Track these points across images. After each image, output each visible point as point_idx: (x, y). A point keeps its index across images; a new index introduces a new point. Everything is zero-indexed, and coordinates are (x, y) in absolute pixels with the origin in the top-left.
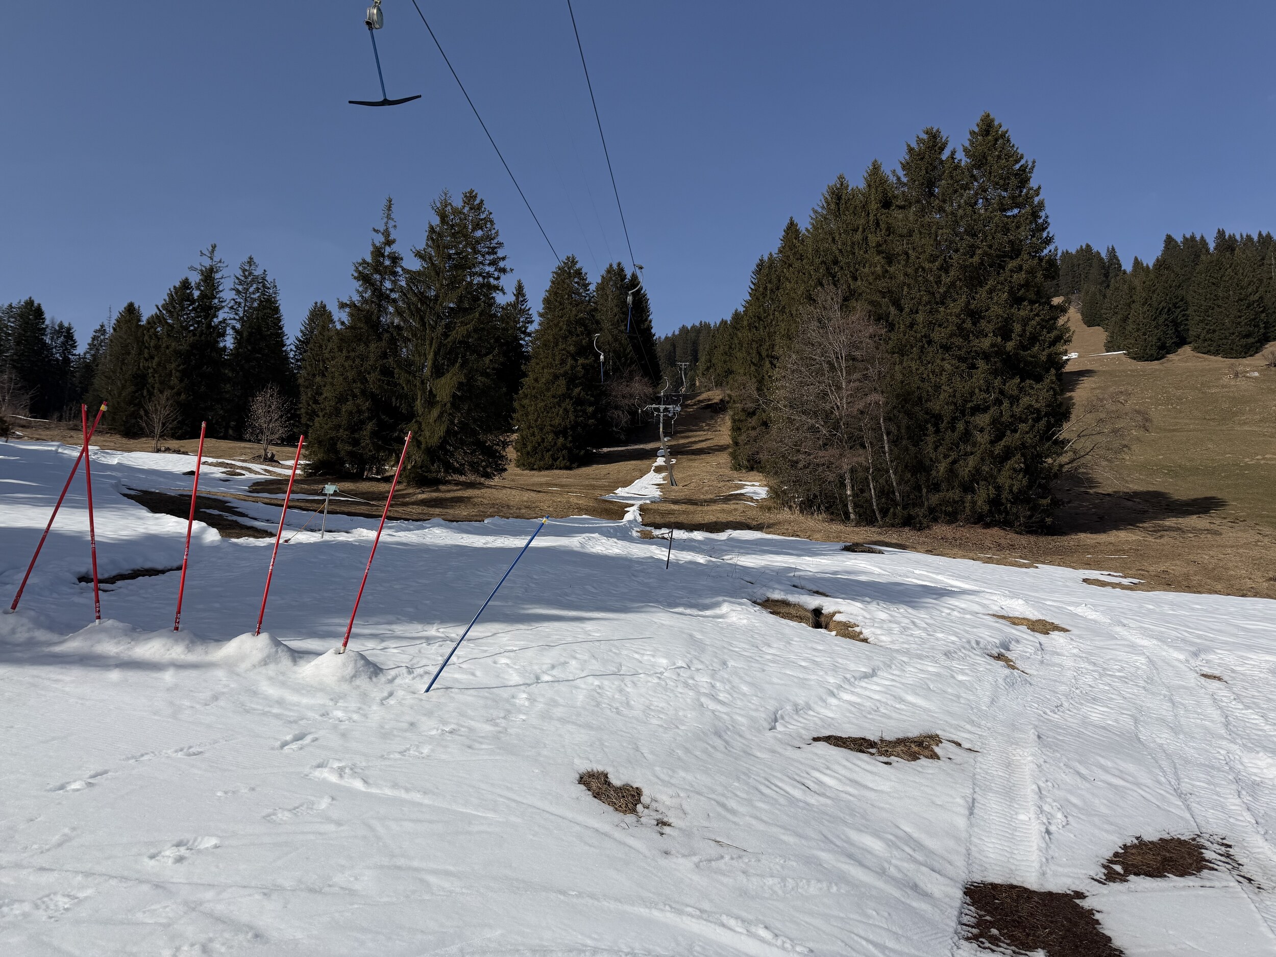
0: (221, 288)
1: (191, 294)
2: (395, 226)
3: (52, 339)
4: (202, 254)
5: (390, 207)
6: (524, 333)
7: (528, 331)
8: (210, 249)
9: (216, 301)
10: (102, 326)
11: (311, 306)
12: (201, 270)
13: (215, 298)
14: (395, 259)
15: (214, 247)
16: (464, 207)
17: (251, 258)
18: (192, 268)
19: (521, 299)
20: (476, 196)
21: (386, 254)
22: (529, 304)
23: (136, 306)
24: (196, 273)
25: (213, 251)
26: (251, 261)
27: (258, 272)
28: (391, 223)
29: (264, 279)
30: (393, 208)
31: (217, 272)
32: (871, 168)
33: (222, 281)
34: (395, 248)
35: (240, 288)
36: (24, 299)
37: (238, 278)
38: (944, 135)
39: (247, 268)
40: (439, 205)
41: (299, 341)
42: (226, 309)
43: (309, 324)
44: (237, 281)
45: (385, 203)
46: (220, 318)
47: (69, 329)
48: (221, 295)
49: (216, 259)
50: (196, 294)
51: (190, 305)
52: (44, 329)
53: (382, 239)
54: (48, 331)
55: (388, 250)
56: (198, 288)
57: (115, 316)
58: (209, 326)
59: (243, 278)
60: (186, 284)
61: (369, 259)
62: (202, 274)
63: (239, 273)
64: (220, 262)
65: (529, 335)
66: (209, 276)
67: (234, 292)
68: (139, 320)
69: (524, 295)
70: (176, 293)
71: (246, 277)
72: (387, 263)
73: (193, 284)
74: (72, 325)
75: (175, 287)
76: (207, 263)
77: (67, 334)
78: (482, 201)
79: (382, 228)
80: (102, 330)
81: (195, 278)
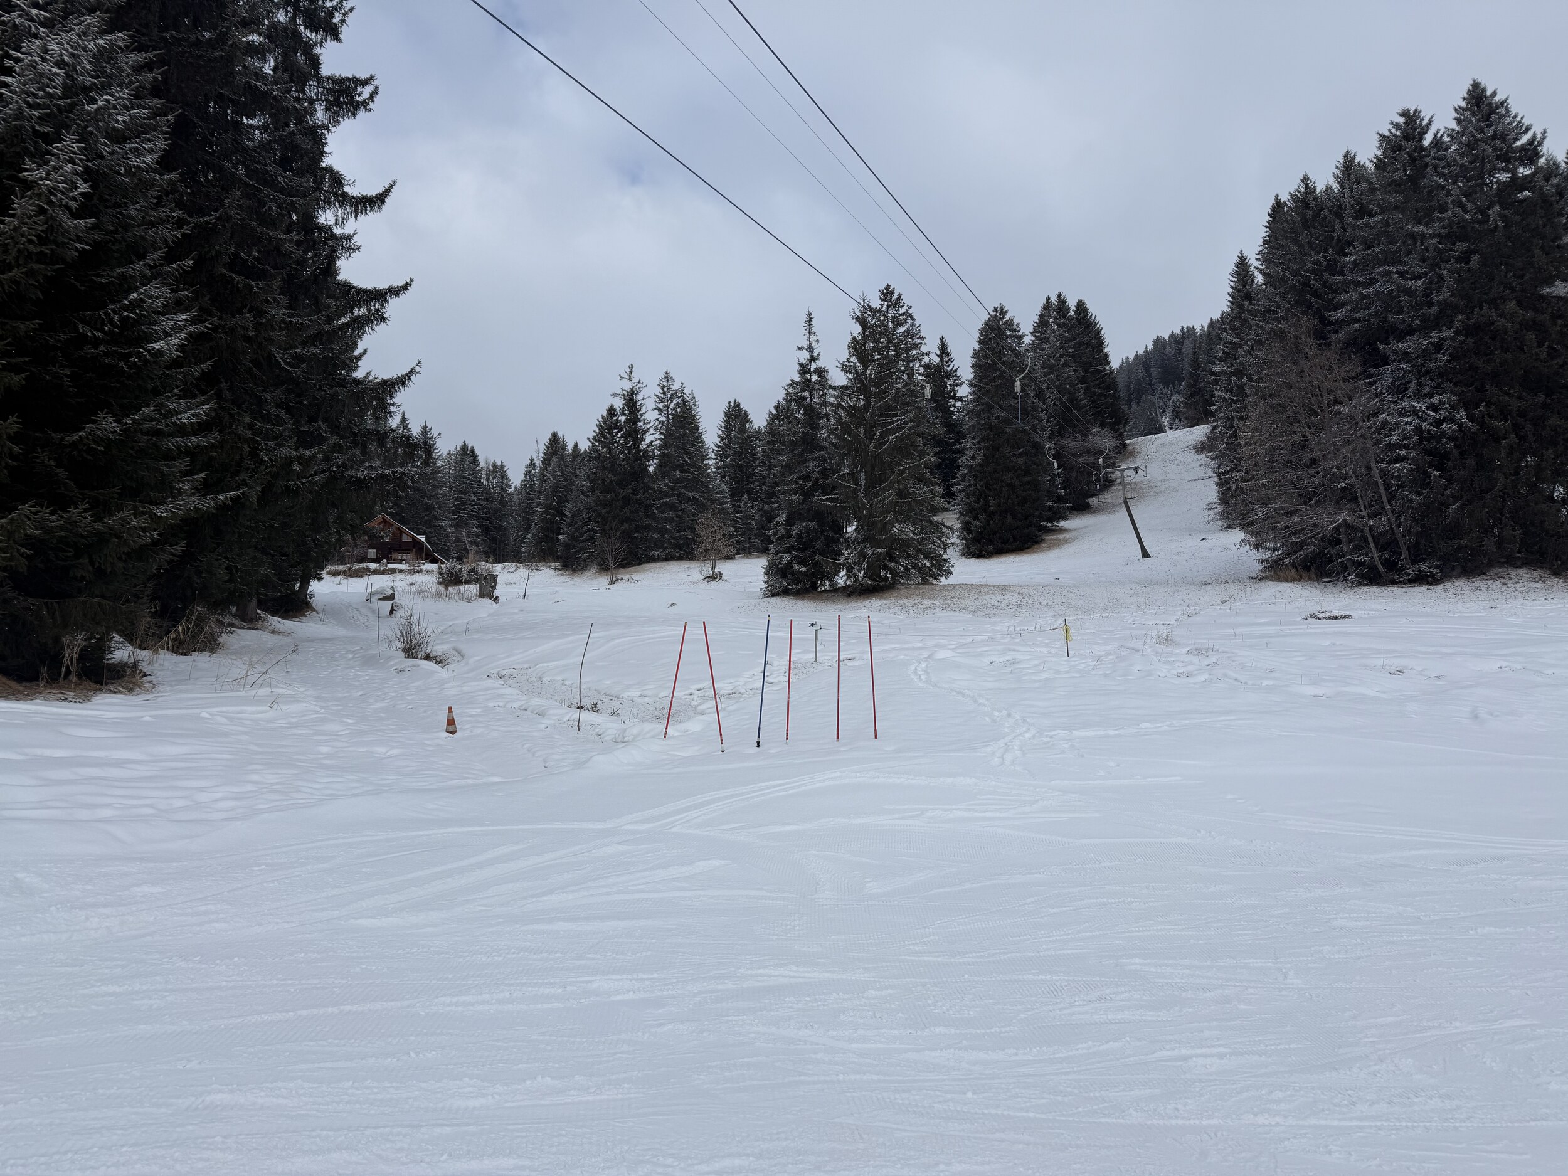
0: (643, 410)
1: (618, 421)
2: (817, 340)
3: (488, 480)
4: (622, 378)
5: (810, 321)
6: (954, 397)
7: (958, 395)
8: (628, 370)
9: (641, 424)
10: (532, 460)
11: (724, 407)
12: (624, 395)
13: (640, 421)
14: (820, 372)
15: (631, 368)
16: (882, 305)
17: (667, 373)
18: (614, 395)
19: (946, 359)
20: (892, 293)
21: (812, 369)
22: (955, 364)
23: (560, 435)
24: (619, 398)
25: (631, 372)
26: (667, 377)
27: (675, 387)
28: (813, 338)
29: (682, 392)
30: (814, 322)
31: (638, 393)
32: (1342, 161)
33: (643, 402)
34: (820, 363)
35: (661, 406)
36: (459, 444)
37: (658, 397)
38: (1426, 115)
39: (665, 384)
40: (859, 314)
41: (718, 446)
42: (652, 431)
43: (726, 427)
44: (657, 400)
45: (805, 318)
46: (648, 441)
47: (502, 467)
48: (645, 416)
49: (635, 380)
50: (623, 419)
51: (619, 432)
52: (480, 471)
53: (807, 355)
54: (484, 472)
55: (813, 366)
56: (623, 414)
57: (542, 448)
58: (639, 451)
59: (662, 396)
60: (611, 411)
61: (797, 378)
62: (625, 399)
63: (658, 391)
64: (639, 383)
65: (960, 399)
66: (631, 400)
67: (656, 412)
68: (564, 449)
69: (948, 355)
70: (604, 423)
71: (664, 393)
72: (814, 378)
73: (618, 410)
74: (504, 464)
75: (603, 416)
76: (627, 386)
77: (499, 471)
78: (900, 296)
79: (805, 344)
80: (532, 464)
81: (619, 404)
